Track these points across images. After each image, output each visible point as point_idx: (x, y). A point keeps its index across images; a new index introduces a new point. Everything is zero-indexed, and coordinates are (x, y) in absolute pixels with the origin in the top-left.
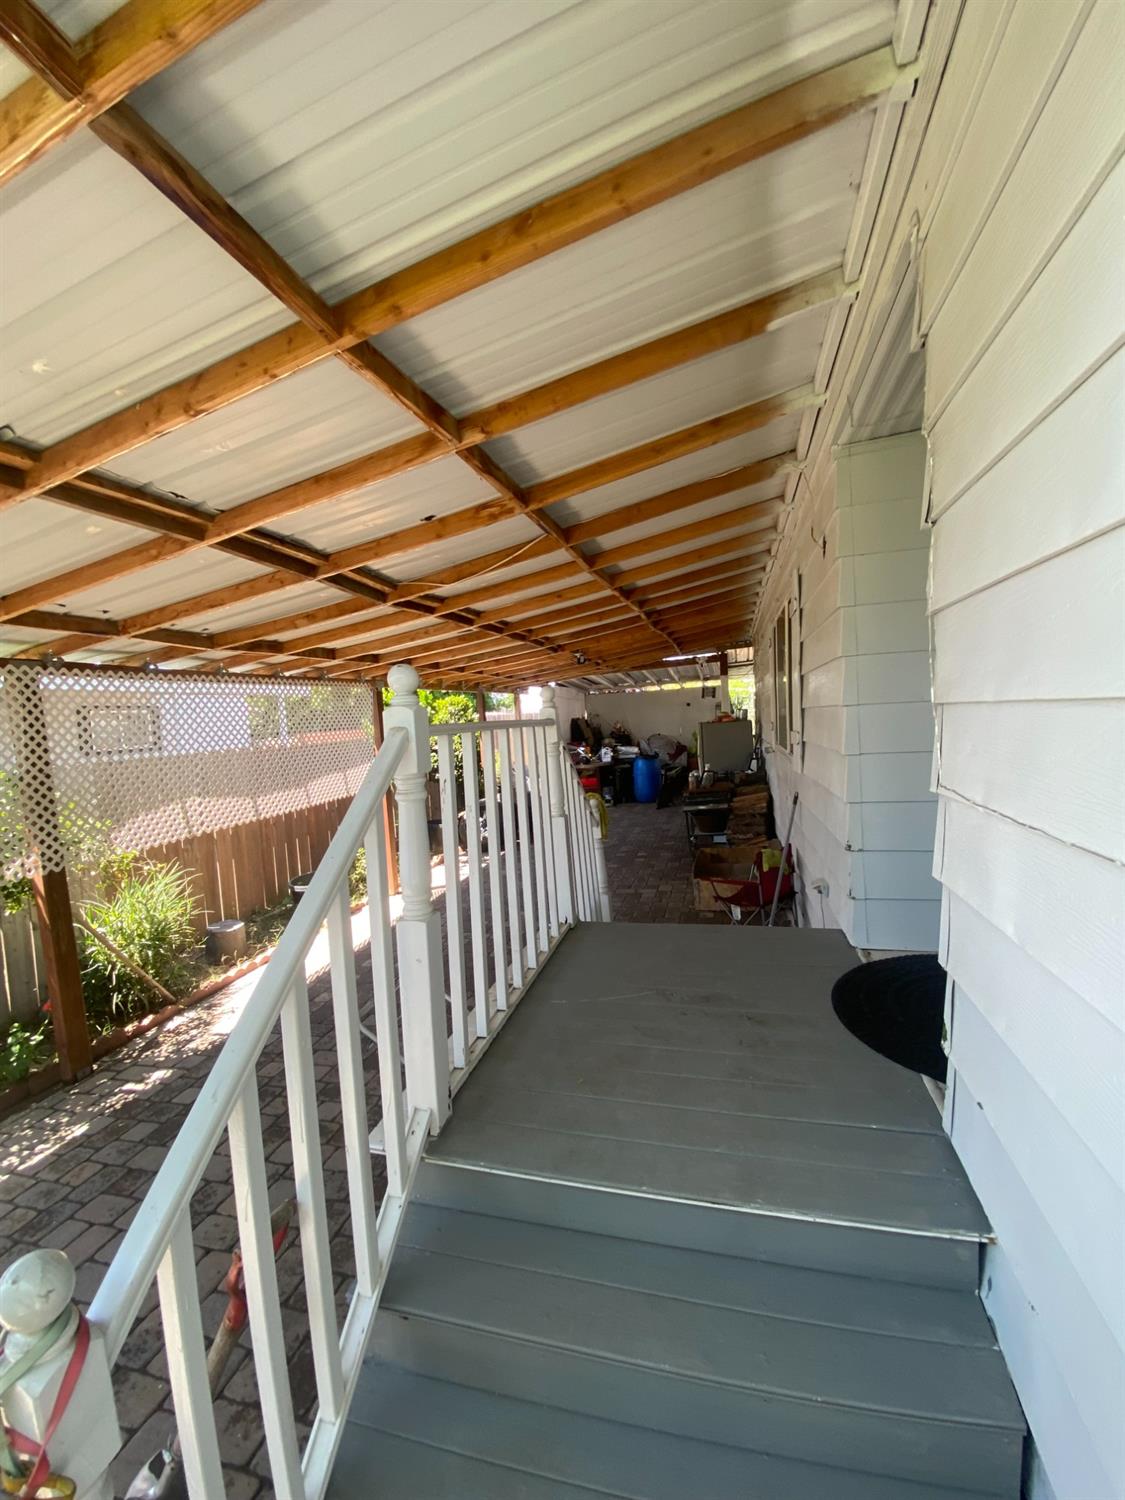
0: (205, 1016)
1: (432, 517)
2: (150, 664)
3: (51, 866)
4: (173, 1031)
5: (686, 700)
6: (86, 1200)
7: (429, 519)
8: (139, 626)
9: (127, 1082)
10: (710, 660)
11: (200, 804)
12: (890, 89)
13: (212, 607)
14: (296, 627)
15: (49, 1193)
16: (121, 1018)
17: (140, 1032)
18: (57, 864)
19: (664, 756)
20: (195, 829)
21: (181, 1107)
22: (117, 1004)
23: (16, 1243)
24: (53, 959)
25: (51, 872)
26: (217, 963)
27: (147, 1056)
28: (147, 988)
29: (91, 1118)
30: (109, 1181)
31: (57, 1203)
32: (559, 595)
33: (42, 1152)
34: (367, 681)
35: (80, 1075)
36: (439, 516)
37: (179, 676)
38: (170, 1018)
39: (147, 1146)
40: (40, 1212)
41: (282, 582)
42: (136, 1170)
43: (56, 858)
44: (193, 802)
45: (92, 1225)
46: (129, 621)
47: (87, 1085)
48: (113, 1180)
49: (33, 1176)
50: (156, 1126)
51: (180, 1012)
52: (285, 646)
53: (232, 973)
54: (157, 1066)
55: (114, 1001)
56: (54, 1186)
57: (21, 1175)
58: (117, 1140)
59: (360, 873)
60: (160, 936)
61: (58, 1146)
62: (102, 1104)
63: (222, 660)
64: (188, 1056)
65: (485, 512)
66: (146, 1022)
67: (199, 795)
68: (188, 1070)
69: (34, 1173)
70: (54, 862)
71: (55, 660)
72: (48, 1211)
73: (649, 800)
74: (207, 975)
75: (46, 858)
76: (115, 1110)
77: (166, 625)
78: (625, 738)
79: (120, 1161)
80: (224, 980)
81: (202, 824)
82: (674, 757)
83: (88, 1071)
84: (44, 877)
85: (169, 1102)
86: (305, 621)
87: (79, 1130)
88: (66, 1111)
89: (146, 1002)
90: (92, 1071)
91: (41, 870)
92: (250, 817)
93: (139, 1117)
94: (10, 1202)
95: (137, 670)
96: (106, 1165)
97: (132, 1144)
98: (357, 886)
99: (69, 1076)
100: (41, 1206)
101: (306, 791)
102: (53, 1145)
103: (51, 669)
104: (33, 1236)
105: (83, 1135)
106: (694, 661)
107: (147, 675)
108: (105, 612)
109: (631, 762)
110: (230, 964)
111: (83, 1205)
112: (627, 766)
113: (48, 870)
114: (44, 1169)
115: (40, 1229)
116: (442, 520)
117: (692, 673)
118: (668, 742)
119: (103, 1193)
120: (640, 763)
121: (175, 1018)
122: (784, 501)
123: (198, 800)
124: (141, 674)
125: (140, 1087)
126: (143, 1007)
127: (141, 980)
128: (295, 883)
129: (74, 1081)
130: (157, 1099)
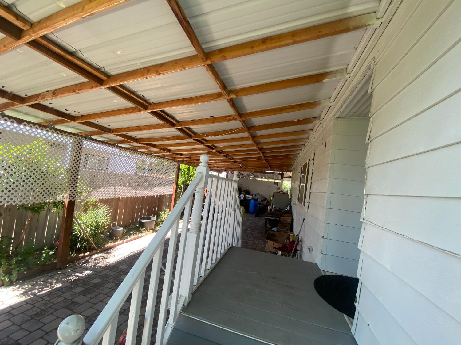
0: (105, 256)
1: (213, 116)
2: (116, 143)
3: (71, 198)
4: (94, 259)
5: (269, 185)
6: (57, 309)
7: (211, 117)
8: (117, 132)
9: (77, 272)
10: (278, 174)
11: (120, 188)
12: (374, 24)
13: (141, 130)
14: (163, 141)
15: (46, 304)
16: (79, 251)
17: (84, 257)
18: (73, 198)
19: (260, 200)
20: (116, 196)
21: (93, 284)
22: (79, 247)
23: (32, 319)
24: (64, 228)
25: (71, 200)
26: (112, 239)
27: (84, 265)
28: (89, 243)
29: (63, 282)
30: (66, 304)
31: (48, 308)
32: (241, 146)
33: (46, 290)
34: (177, 161)
35: (62, 267)
36: (214, 117)
37: (123, 149)
38: (94, 254)
39: (80, 295)
40: (42, 310)
41: (164, 127)
42: (75, 302)
43: (74, 196)
44: (118, 187)
45: (58, 318)
46: (115, 130)
47: (64, 271)
48: (67, 304)
49: (42, 298)
50: (84, 289)
51: (97, 253)
52: (157, 146)
53: (116, 243)
54: (87, 269)
55: (78, 246)
56: (48, 302)
57: (38, 296)
58: (70, 291)
59: (161, 219)
60: (97, 227)
61: (51, 289)
62: (68, 278)
63: (137, 147)
64: (98, 268)
65: (228, 118)
66: (86, 254)
67: (120, 185)
68: (97, 272)
69: (42, 297)
70: (72, 197)
71: (89, 137)
72: (45, 310)
73: (253, 213)
74: (108, 243)
75: (71, 195)
76: (71, 281)
77: (125, 133)
78: (248, 192)
79: (71, 298)
80: (113, 245)
81: (119, 194)
82: (262, 201)
83: (65, 266)
84: (68, 202)
85: (89, 282)
86: (166, 140)
87: (59, 285)
88: (56, 278)
89: (88, 248)
90: (66, 267)
91: (68, 199)
92: (133, 195)
93: (79, 285)
94: (33, 305)
95: (112, 145)
96: (66, 299)
97: (75, 293)
98: (159, 223)
99: (59, 267)
100: (43, 308)
101: (152, 190)
102: (50, 288)
103: (87, 139)
104: (38, 317)
105: (60, 287)
106: (273, 173)
107: (114, 146)
108: (109, 126)
109: (250, 200)
110: (116, 240)
111: (56, 310)
112: (248, 201)
113: (70, 200)
114: (45, 296)
115: (41, 316)
116: (215, 118)
117: (272, 177)
118: (262, 196)
119: (63, 308)
120: (252, 201)
121: (96, 255)
122: (313, 131)
123: (120, 187)
124: (113, 146)
125: (81, 275)
126: (86, 249)
127: (88, 240)
128: (141, 219)
129: (60, 269)
130: (86, 280)
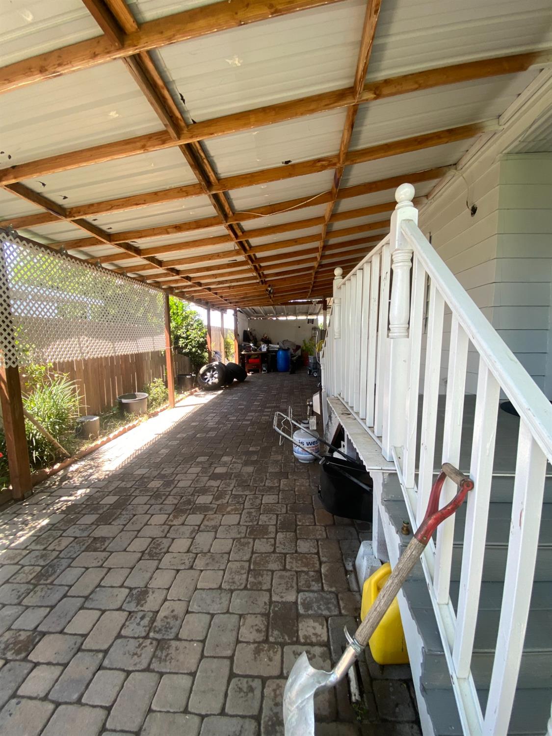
0: (92, 463)
1: (289, 161)
3: (10, 363)
4: (76, 471)
5: (299, 325)
6: (75, 556)
7: (287, 162)
8: (82, 213)
9: (61, 497)
13: (137, 204)
15: (42, 556)
16: (39, 465)
17: (55, 473)
18: (14, 363)
21: (108, 506)
23: (35, 586)
25: (10, 367)
27: (66, 484)
28: (54, 448)
29: (49, 516)
30: (83, 545)
31: (53, 560)
33: (23, 535)
35: (26, 495)
38: (70, 465)
39: (98, 525)
40: (43, 567)
42: (99, 538)
45: (87, 569)
47: (33, 500)
48: (86, 544)
49: (25, 548)
50: (98, 516)
51: (75, 462)
53: (98, 442)
54: (77, 488)
55: (34, 455)
56: (45, 552)
57: (15, 549)
58: (74, 525)
61: (33, 532)
62: (52, 508)
64: (95, 482)
65: (319, 164)
66: (56, 467)
68: (100, 488)
70: (12, 361)
72: (51, 565)
73: (285, 370)
74: (83, 445)
76: (62, 511)
79: (86, 534)
80: (95, 446)
83: (30, 493)
84: (6, 369)
85: (98, 503)
87: (45, 522)
88: (26, 514)
90: (32, 493)
91: (5, 364)
93: (83, 512)
94: (17, 564)
95: (57, 252)
96: (76, 538)
97: (87, 526)
99: (20, 496)
100: (42, 563)
102: (30, 531)
104: (46, 580)
105: (47, 524)
106: (311, 303)
108: (65, 198)
110: (94, 439)
111: (74, 559)
113: (8, 365)
114: (31, 544)
115: (50, 576)
116: (294, 166)
119: (83, 551)
120: (281, 353)
121: (73, 465)
125: (72, 498)
127: (50, 442)
129: (23, 499)
130: (89, 503)
